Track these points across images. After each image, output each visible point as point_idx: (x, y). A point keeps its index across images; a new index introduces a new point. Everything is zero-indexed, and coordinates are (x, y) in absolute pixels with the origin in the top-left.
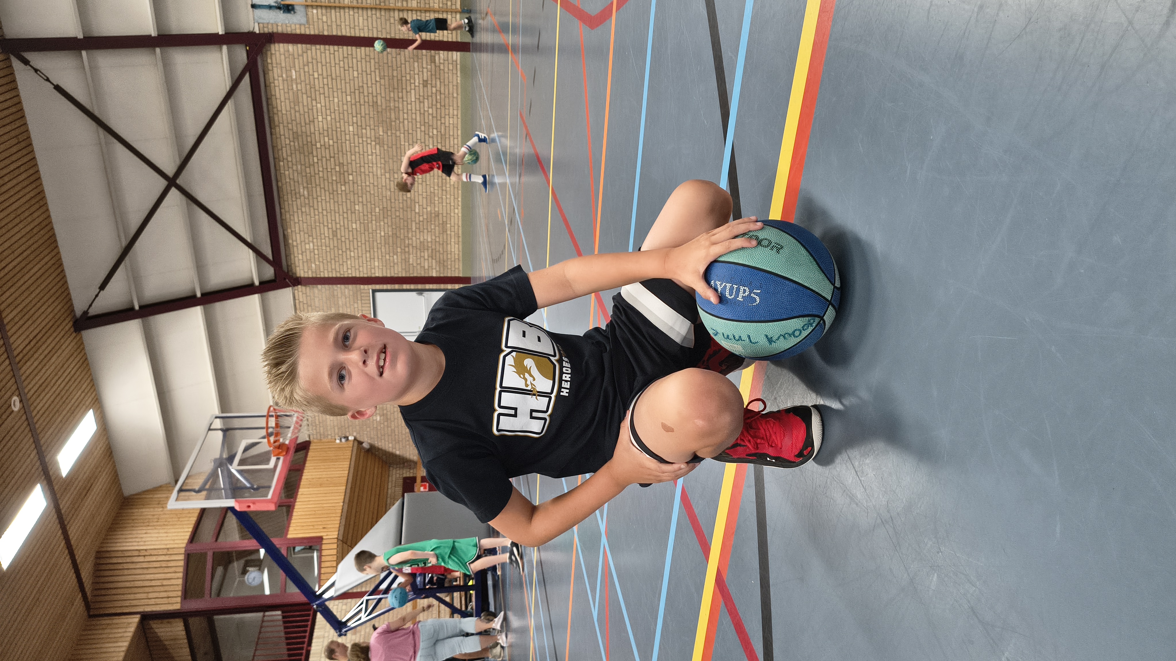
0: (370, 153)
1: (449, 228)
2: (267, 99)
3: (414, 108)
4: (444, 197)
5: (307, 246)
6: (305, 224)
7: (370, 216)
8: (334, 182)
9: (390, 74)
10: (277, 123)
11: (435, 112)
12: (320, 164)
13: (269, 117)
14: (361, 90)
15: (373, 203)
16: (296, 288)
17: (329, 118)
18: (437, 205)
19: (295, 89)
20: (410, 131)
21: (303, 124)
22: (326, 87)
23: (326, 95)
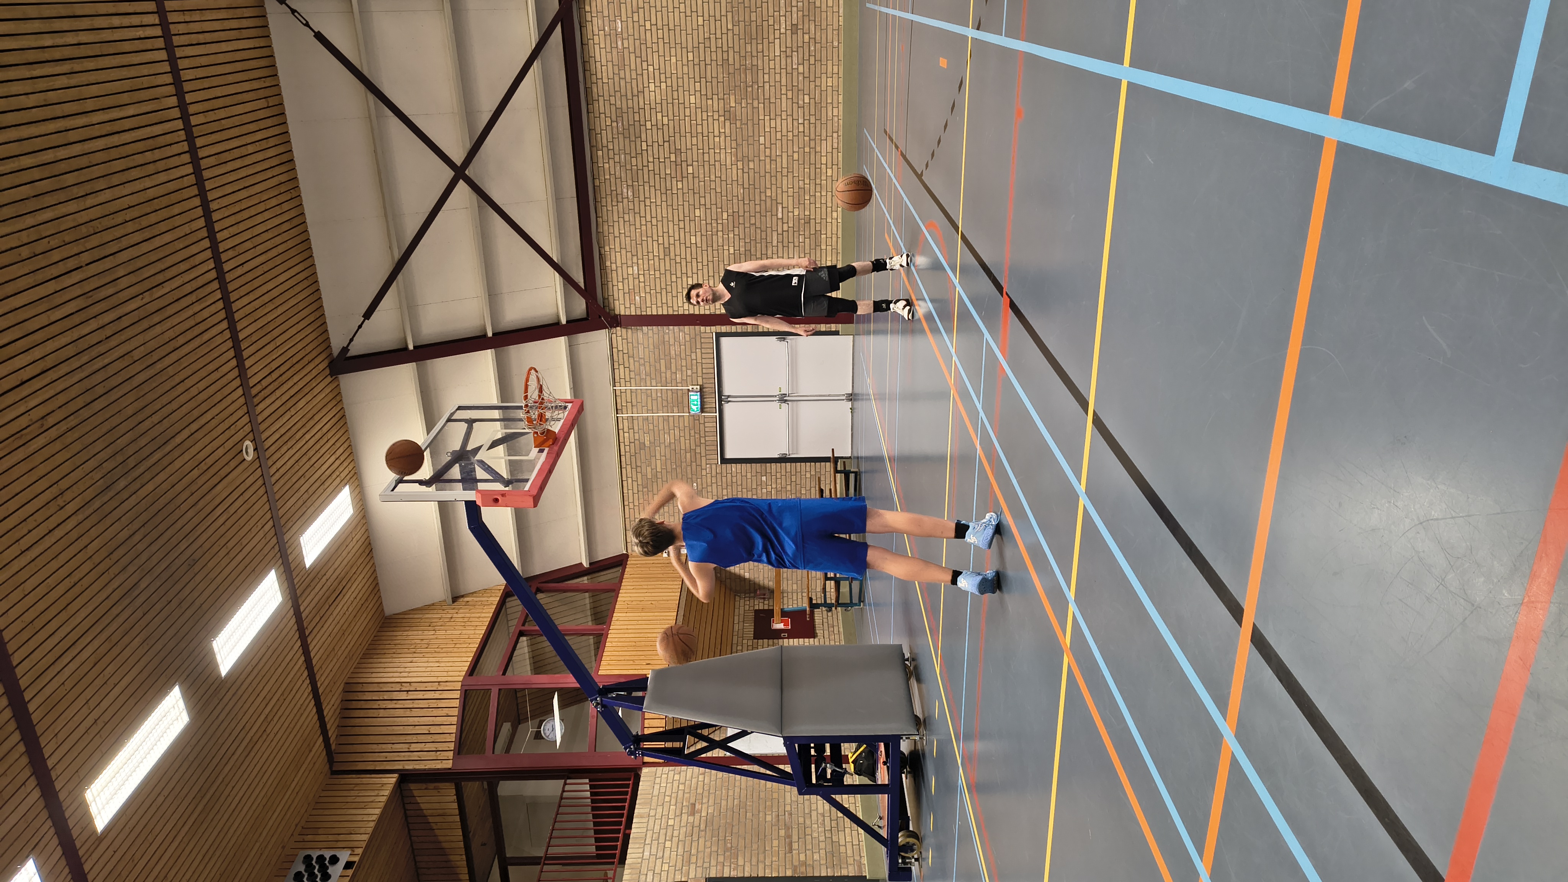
0: (716, 133)
1: (823, 242)
2: (584, 62)
3: (778, 67)
4: (818, 194)
5: (630, 271)
6: (628, 239)
7: (714, 225)
8: (668, 178)
9: (747, 19)
10: (595, 96)
11: (806, 70)
12: (650, 152)
13: (586, 88)
14: (707, 45)
15: (719, 206)
16: (614, 330)
17: (663, 85)
18: (807, 206)
19: (620, 46)
20: (773, 100)
21: (629, 96)
22: (661, 42)
23: (661, 53)
